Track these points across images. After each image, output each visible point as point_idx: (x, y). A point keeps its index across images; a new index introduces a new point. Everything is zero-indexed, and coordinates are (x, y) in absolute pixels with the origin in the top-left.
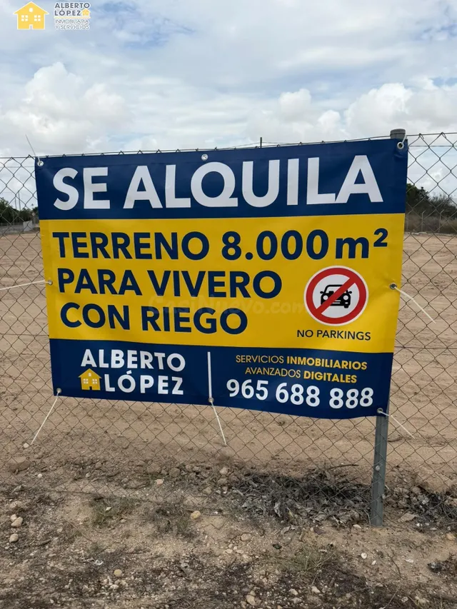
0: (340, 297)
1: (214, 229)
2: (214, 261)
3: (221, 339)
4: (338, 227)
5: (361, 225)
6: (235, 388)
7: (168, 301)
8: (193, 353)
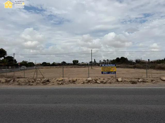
0: (114, 69)
1: (109, 67)
2: (109, 68)
3: (109, 71)
4: (113, 67)
5: (114, 67)
6: (110, 73)
7: (107, 70)
8: (108, 72)
